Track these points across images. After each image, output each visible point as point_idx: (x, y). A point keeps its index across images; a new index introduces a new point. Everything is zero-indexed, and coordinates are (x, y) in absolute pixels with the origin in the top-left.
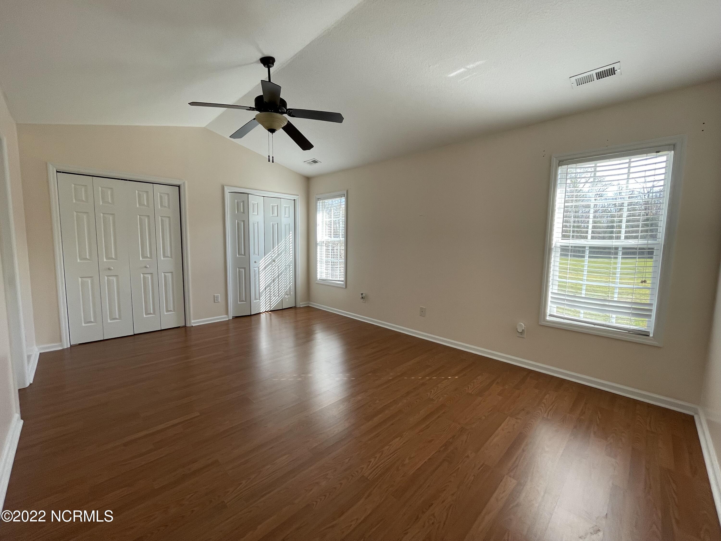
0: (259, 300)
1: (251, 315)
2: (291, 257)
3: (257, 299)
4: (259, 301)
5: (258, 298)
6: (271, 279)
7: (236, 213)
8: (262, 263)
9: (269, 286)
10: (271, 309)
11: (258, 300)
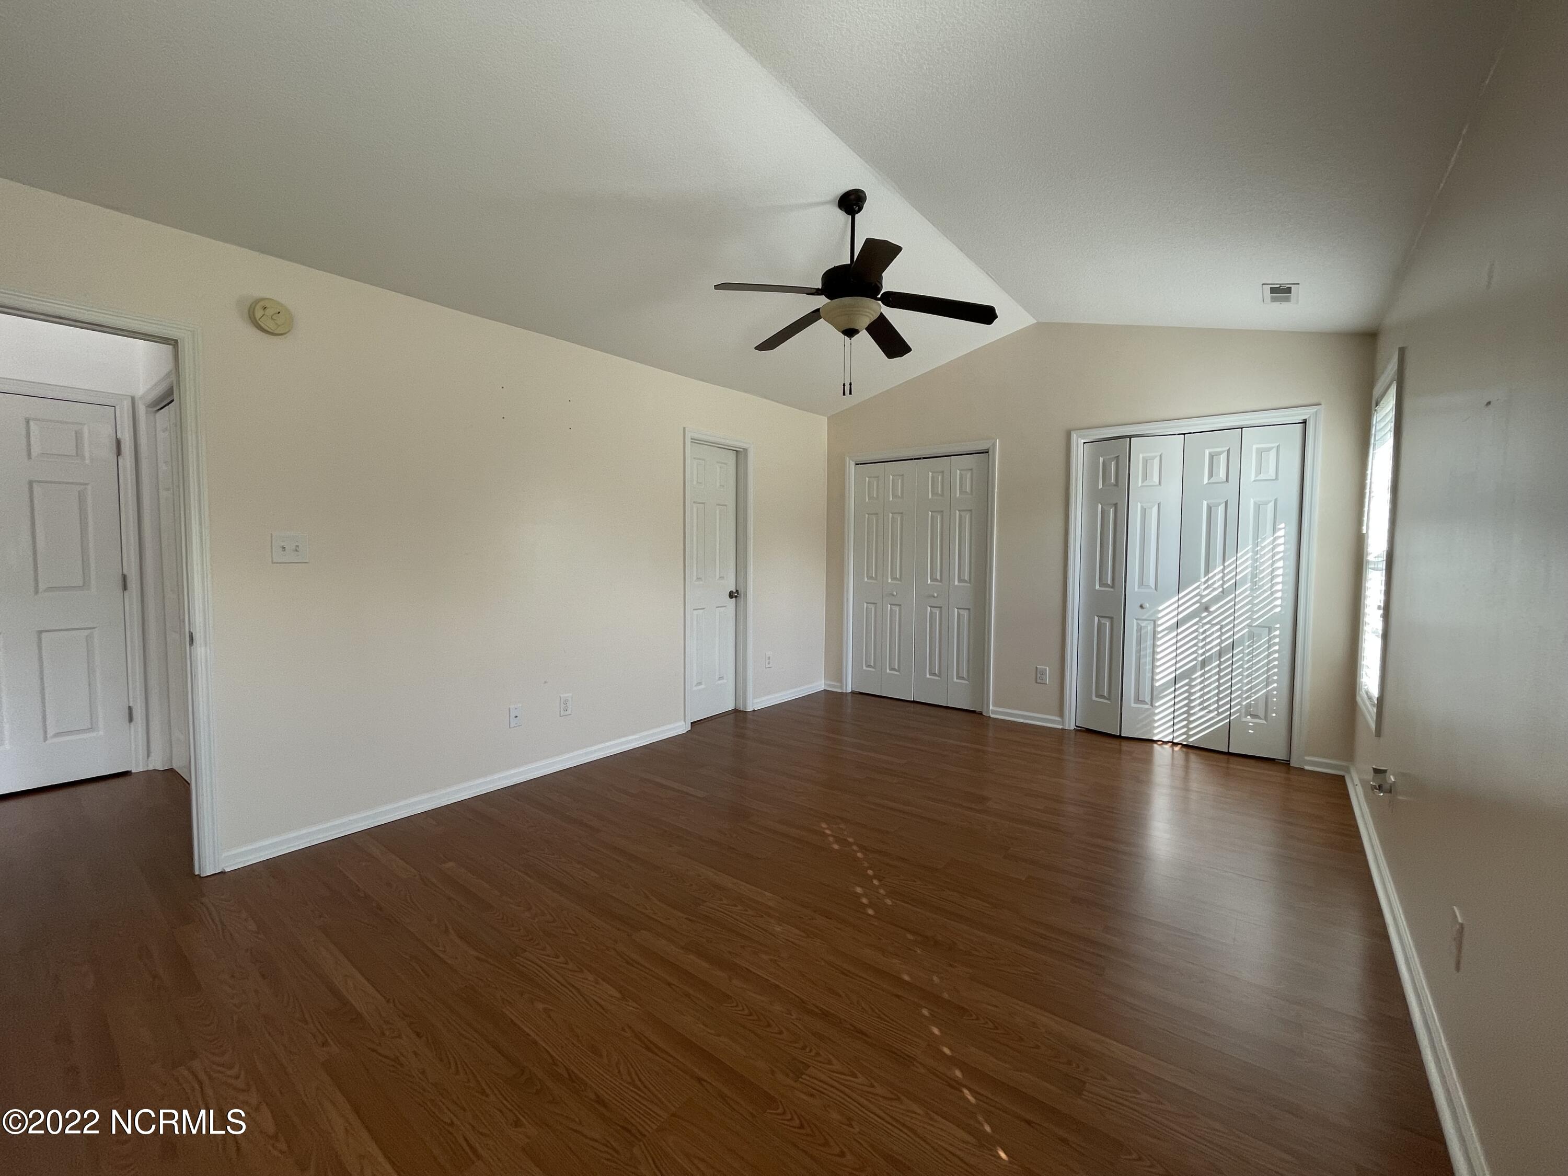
0: (1152, 705)
1: (1120, 737)
2: (1279, 602)
3: (1144, 702)
4: (1147, 710)
5: (1148, 699)
6: (1195, 659)
7: (1100, 486)
8: (1167, 612)
9: (1188, 674)
10: (1191, 740)
11: (1146, 706)
